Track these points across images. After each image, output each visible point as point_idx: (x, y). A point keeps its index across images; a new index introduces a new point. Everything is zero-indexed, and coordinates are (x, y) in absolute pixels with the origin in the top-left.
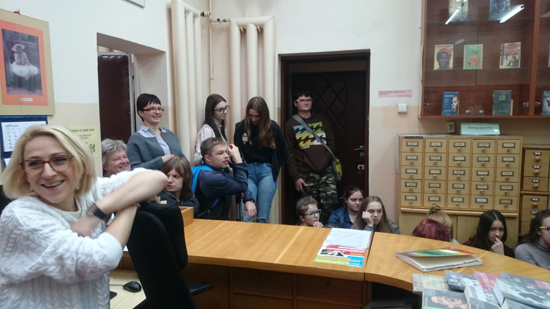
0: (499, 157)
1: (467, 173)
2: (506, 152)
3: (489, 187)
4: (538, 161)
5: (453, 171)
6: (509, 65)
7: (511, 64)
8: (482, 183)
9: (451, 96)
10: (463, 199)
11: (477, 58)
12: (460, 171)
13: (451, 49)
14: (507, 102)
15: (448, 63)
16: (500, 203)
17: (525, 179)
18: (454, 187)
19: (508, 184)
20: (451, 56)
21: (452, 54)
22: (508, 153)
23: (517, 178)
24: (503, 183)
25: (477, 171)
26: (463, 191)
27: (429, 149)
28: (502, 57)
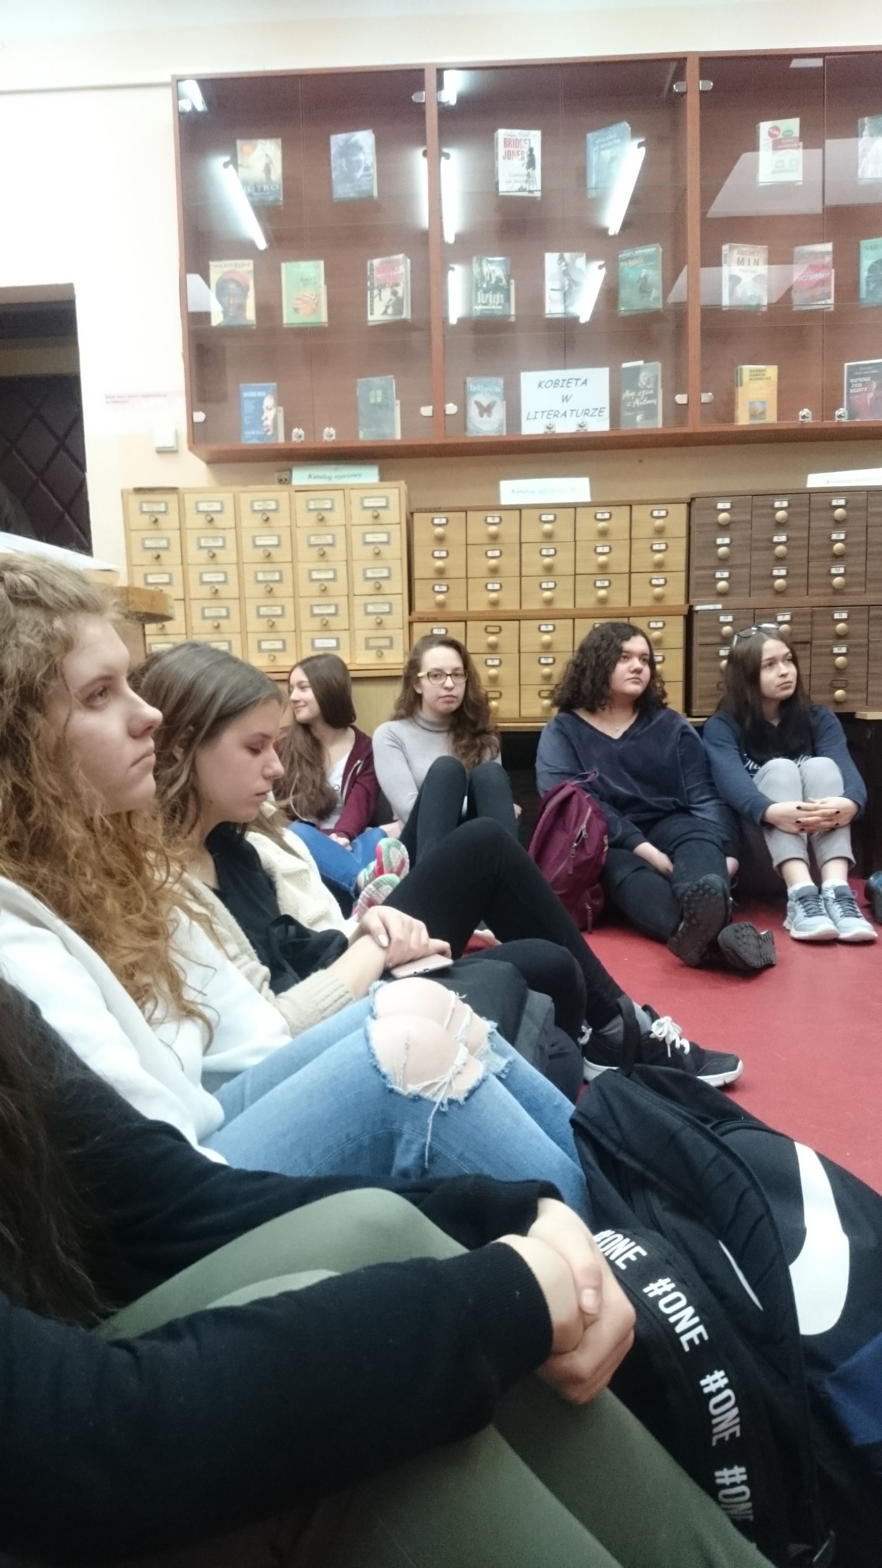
0: (356, 533)
1: (288, 577)
2: (370, 520)
3: (339, 608)
4: (440, 539)
5: (256, 573)
6: (385, 313)
7: (390, 311)
8: (324, 601)
9: (260, 394)
10: (284, 642)
11: (312, 295)
12: (270, 572)
13: (249, 272)
14: (385, 406)
15: (242, 307)
16: (368, 648)
17: (418, 586)
18: (261, 613)
19: (380, 598)
20: (248, 289)
21: (251, 284)
22: (376, 522)
23: (399, 584)
24: (370, 597)
25: (310, 572)
26: (281, 624)
27: (195, 521)
28: (372, 293)
